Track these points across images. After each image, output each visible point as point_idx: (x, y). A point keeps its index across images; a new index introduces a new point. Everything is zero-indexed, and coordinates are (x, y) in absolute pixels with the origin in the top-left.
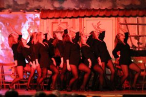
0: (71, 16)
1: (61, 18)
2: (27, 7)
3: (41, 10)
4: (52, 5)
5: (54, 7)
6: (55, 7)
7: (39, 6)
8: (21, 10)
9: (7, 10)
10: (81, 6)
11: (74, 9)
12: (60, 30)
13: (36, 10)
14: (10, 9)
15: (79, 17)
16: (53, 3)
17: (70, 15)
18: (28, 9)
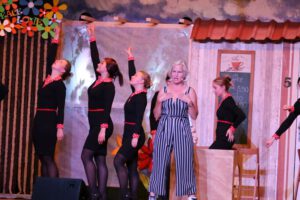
0: (263, 38)
1: (240, 41)
2: (162, 11)
3: (193, 20)
4: (222, 10)
5: (224, 14)
6: (229, 15)
7: (191, 11)
8: (148, 19)
9: (116, 18)
10: (289, 15)
11: (273, 22)
12: (237, 69)
13: (182, 20)
14: (123, 16)
15: (282, 40)
16: (223, 5)
17: (263, 34)
18: (163, 16)
